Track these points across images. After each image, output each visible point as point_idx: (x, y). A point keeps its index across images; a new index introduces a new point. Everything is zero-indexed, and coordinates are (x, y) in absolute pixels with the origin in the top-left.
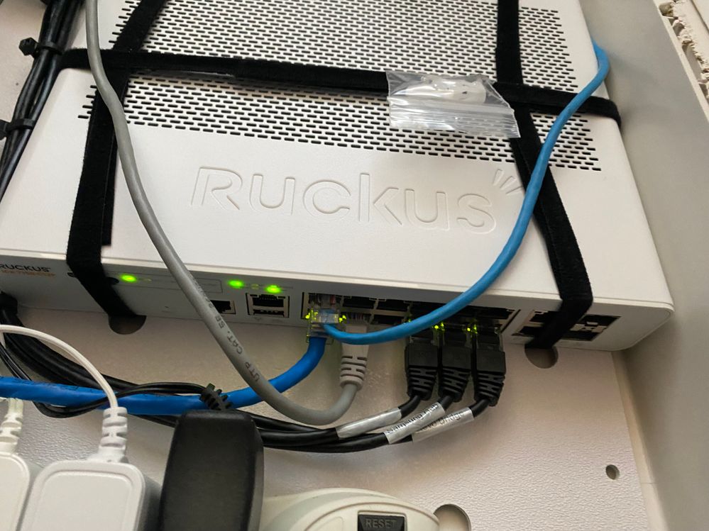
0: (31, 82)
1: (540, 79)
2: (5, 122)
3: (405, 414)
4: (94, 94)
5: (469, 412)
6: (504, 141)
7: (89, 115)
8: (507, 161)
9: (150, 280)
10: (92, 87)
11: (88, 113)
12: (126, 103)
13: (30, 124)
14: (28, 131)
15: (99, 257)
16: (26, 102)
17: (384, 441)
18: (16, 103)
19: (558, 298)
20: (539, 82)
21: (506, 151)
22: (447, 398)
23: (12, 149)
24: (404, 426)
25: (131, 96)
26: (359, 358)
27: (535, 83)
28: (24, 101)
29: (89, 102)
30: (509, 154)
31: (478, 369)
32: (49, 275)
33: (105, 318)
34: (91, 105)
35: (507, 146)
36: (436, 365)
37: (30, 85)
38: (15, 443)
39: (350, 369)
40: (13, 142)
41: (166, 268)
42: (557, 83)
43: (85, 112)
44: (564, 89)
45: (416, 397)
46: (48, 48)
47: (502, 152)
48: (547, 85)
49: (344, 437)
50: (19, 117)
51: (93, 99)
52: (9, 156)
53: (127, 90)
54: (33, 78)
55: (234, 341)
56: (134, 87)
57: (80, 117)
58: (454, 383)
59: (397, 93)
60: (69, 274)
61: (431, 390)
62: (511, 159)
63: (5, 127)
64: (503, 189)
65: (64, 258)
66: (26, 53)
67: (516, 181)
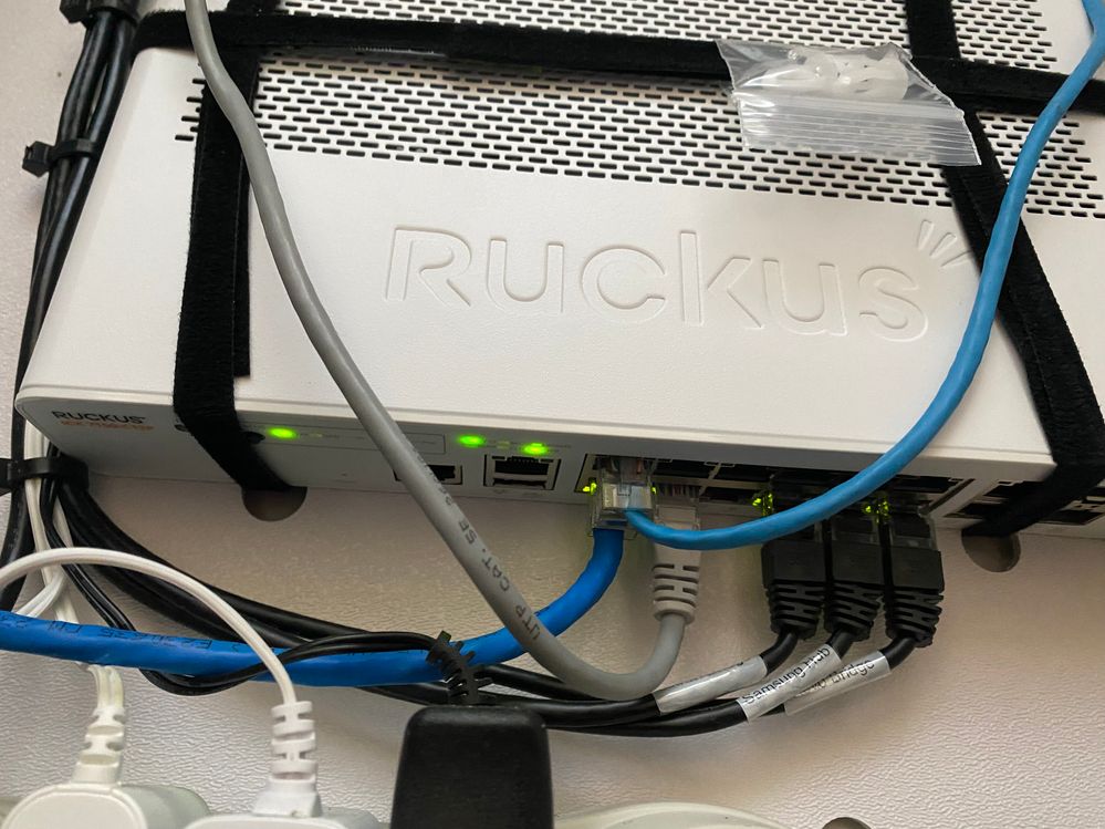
0: (84, 71)
1: (987, 48)
2: (46, 145)
3: (771, 666)
4: (200, 96)
5: (880, 660)
6: (930, 166)
7: (195, 134)
8: (939, 203)
9: (320, 436)
10: (195, 81)
11: (193, 129)
12: (257, 110)
13: (88, 149)
14: (85, 162)
15: (230, 399)
16: (79, 110)
17: (739, 717)
18: (61, 110)
19: (1048, 461)
20: (985, 54)
21: (935, 184)
22: (842, 636)
23: (59, 193)
24: (773, 691)
25: (264, 97)
26: (685, 568)
27: (979, 55)
28: (75, 105)
29: (192, 110)
30: (941, 191)
31: (897, 583)
32: (143, 428)
33: (235, 492)
34: (197, 115)
35: (937, 178)
36: (823, 580)
37: (83, 77)
38: (116, 765)
39: (672, 588)
40: (62, 180)
41: (355, 416)
42: (1019, 54)
43: (186, 128)
44: (1032, 66)
45: (789, 636)
46: (108, 9)
47: (929, 187)
48: (1000, 58)
49: (670, 710)
50: (68, 135)
51: (198, 105)
52: (57, 207)
53: (256, 87)
54: (87, 65)
55: (495, 568)
56: (269, 80)
57: (178, 138)
58: (856, 610)
59: (747, 84)
60: (176, 426)
61: (815, 622)
62: (946, 199)
63: (46, 154)
64: (933, 256)
65: (169, 401)
66: (72, 20)
67: (957, 241)
